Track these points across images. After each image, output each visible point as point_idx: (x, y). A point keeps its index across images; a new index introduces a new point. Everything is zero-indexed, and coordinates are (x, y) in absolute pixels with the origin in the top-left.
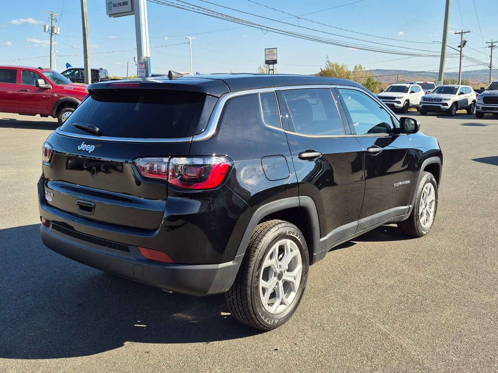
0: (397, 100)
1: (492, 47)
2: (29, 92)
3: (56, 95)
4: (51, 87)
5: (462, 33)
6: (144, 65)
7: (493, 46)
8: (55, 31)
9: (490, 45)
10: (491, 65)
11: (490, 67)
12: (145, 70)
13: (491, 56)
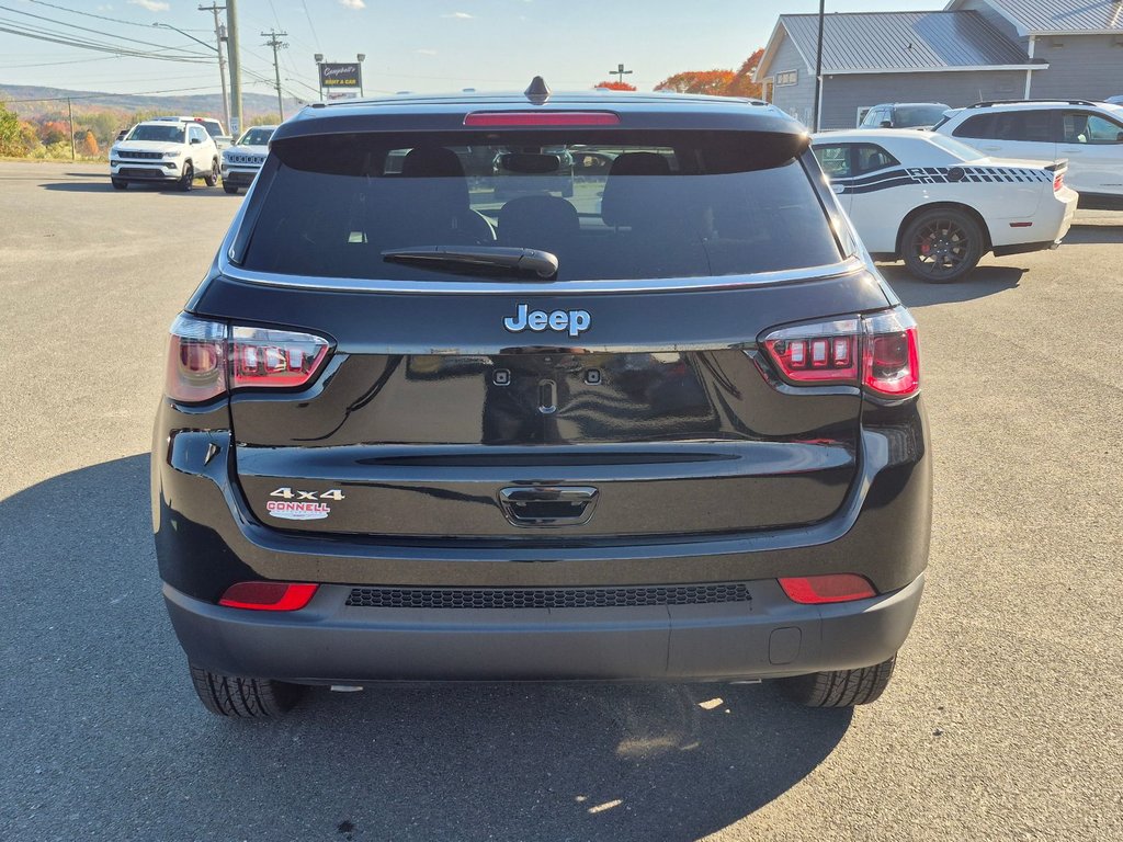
0: (166, 159)
1: (274, 44)
5: (214, 8)
7: (277, 43)
9: (270, 39)
10: (278, 84)
11: (278, 89)
13: (276, 64)
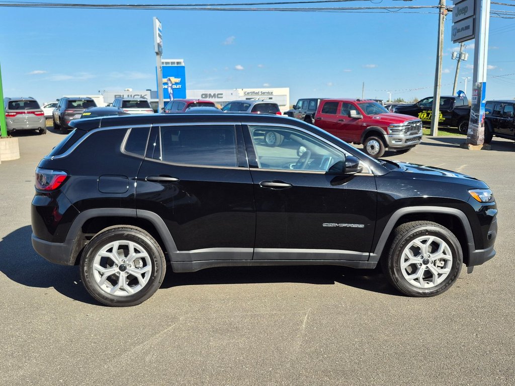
2: (345, 122)
3: (365, 124)
4: (362, 117)
6: (477, 91)
8: (463, 58)
12: (477, 97)
